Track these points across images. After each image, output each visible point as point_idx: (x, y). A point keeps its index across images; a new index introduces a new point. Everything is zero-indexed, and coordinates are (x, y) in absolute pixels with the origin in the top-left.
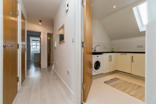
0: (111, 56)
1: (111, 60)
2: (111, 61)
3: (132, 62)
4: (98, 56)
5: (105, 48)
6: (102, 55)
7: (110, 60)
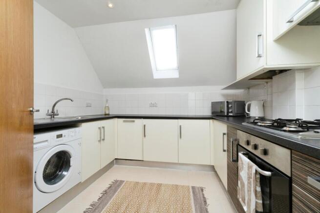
0: (103, 127)
1: (102, 138)
2: (103, 140)
3: (145, 136)
4: (59, 136)
5: (89, 106)
6: (76, 129)
7: (100, 137)
